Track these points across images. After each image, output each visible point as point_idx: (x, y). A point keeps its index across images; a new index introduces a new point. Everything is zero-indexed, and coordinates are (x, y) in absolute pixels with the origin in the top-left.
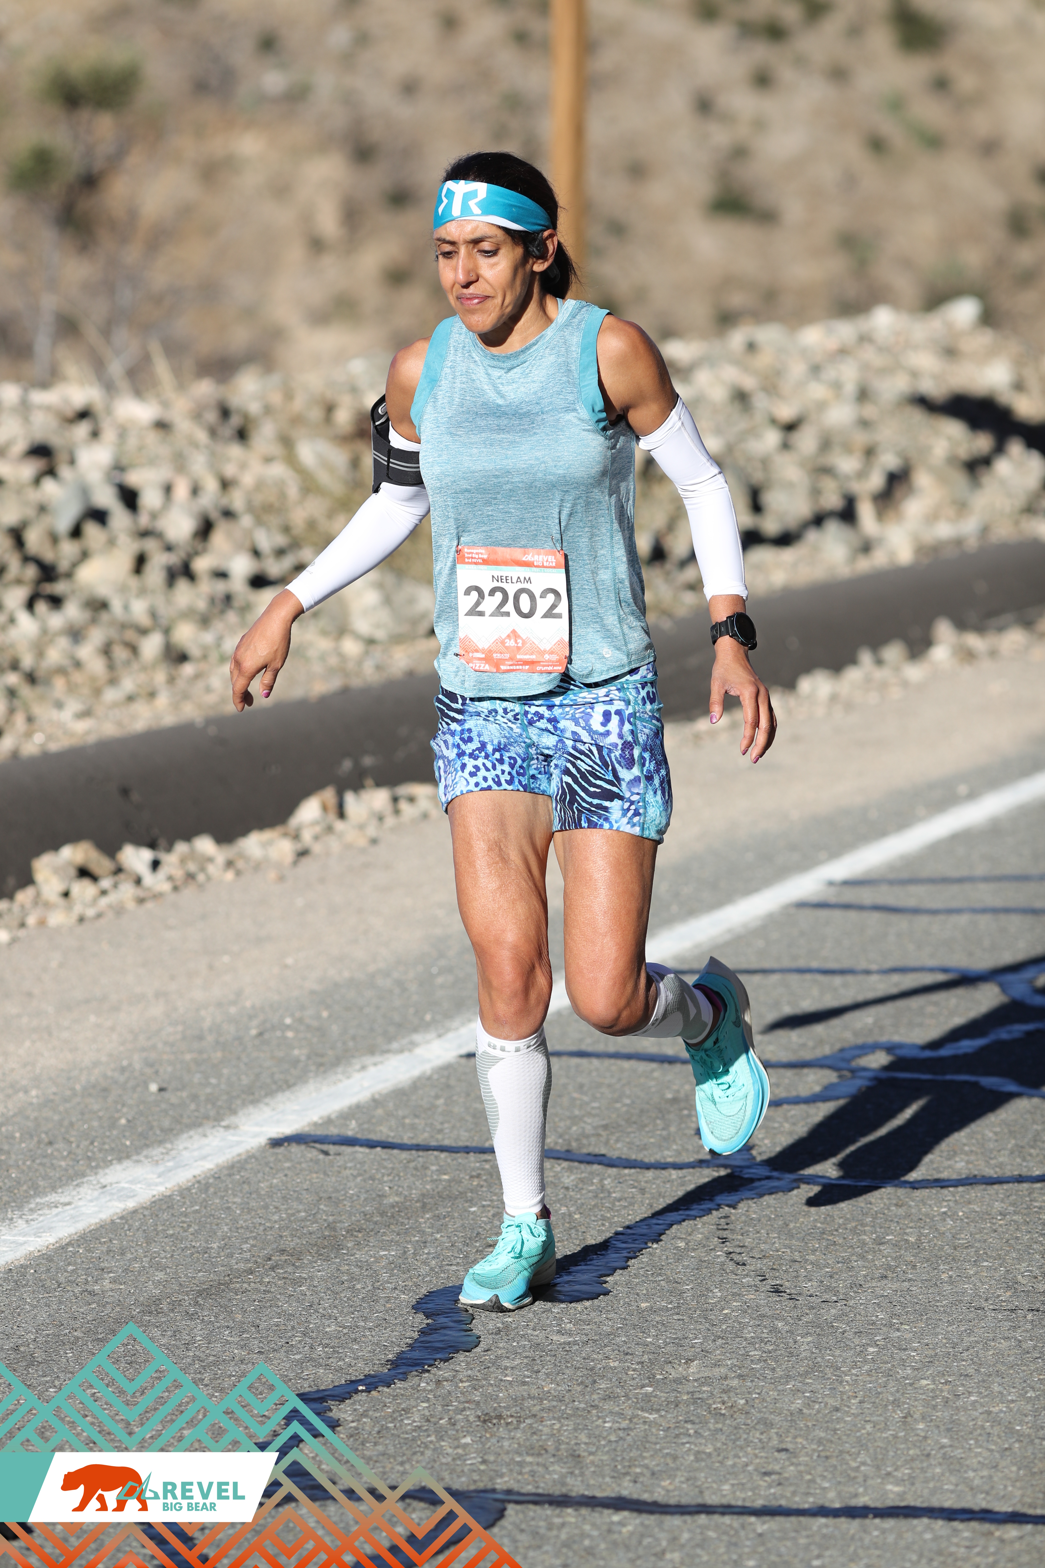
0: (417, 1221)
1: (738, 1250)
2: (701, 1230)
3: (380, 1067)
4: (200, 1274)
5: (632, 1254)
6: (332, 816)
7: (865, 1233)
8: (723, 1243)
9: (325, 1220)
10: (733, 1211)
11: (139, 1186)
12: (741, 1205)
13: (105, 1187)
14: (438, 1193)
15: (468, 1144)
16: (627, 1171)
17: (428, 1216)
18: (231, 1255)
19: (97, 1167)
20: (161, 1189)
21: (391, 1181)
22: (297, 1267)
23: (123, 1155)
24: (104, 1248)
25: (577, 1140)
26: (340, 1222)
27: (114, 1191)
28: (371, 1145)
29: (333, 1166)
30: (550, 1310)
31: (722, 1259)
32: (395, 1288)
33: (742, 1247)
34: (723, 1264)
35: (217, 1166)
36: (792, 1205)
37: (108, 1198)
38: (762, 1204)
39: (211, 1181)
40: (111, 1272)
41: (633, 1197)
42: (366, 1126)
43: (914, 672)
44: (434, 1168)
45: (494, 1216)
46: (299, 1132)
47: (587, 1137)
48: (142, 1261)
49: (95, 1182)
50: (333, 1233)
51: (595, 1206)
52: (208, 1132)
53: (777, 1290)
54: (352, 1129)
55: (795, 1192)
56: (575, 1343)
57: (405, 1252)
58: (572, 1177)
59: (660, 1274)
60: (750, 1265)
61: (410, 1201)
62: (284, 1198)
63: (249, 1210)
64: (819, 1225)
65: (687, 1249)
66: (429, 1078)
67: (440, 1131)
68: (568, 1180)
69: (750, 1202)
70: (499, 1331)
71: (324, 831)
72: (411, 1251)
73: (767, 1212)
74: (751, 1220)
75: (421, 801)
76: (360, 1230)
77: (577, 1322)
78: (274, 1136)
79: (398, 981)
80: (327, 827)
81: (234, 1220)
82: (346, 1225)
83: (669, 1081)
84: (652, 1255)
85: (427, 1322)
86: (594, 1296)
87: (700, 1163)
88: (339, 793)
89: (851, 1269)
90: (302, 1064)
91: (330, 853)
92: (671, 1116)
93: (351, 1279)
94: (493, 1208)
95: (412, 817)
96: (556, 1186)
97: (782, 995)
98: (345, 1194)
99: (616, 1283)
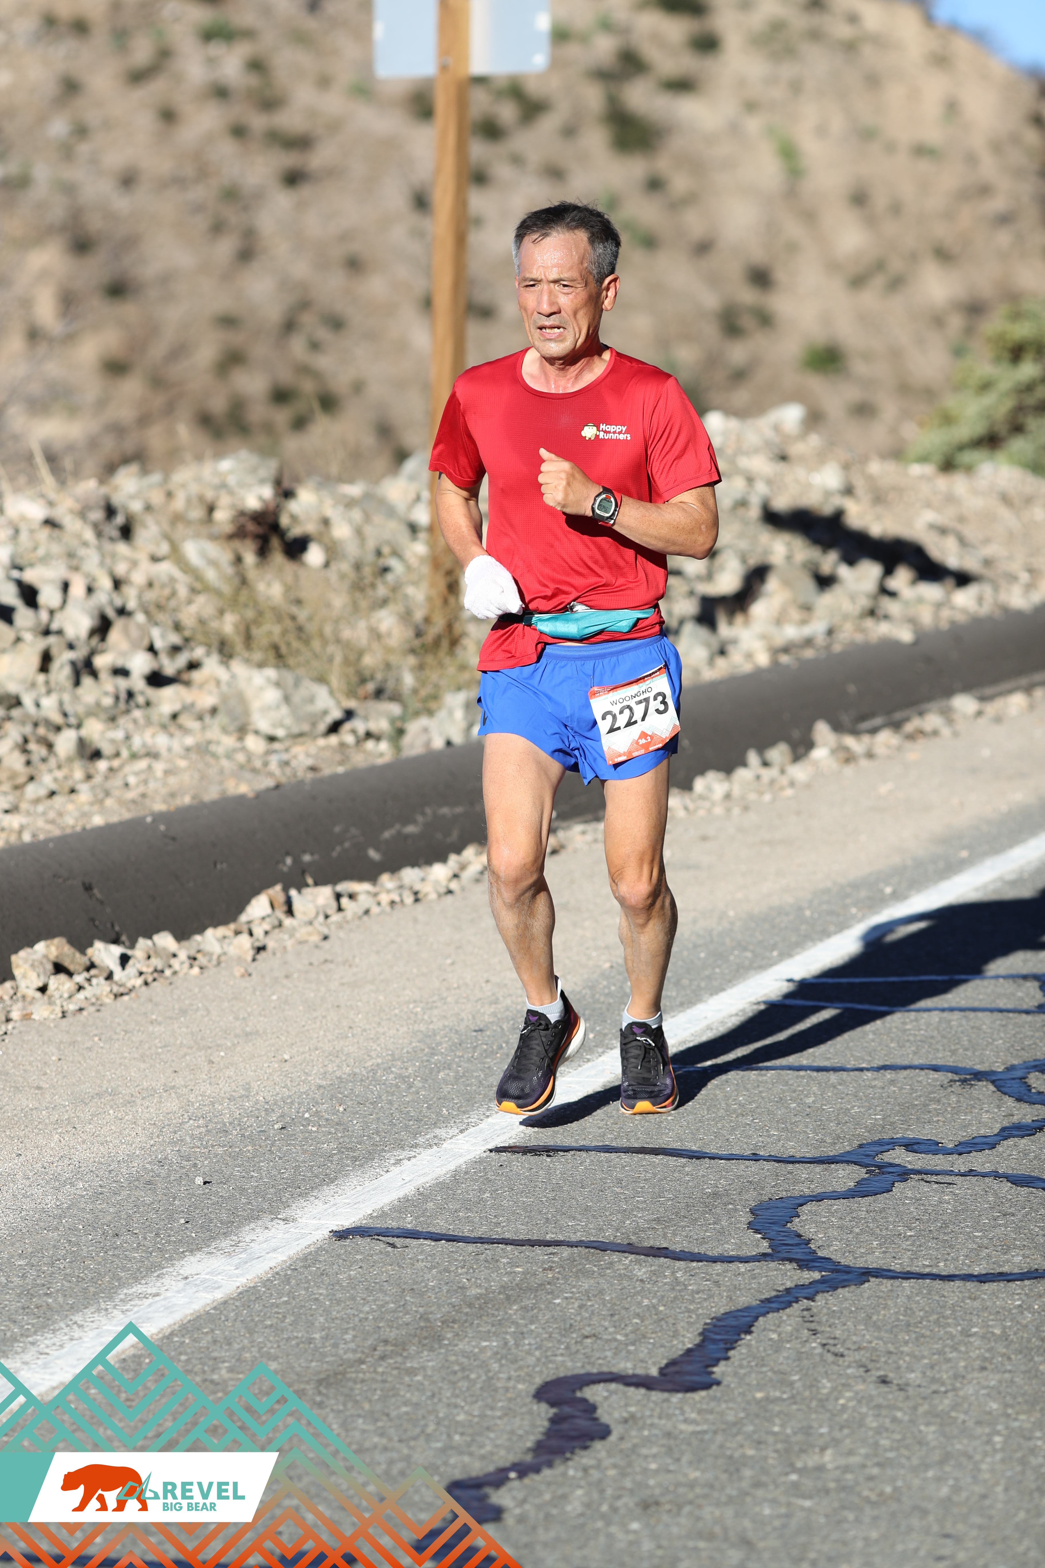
0: (506, 1313)
1: (832, 1342)
2: (788, 1322)
3: (413, 1160)
4: (313, 1364)
5: (728, 1346)
6: (280, 914)
7: (949, 1325)
8: (814, 1334)
9: (416, 1312)
10: (812, 1304)
11: (220, 1277)
12: (818, 1297)
13: (186, 1278)
14: (517, 1285)
15: (530, 1237)
16: (694, 1264)
17: (515, 1308)
18: (335, 1346)
19: (171, 1258)
20: (243, 1280)
21: (466, 1273)
22: (406, 1358)
23: (194, 1248)
24: (209, 1338)
25: (635, 1234)
26: (431, 1313)
27: (198, 1282)
28: (436, 1238)
29: (404, 1259)
30: (667, 1400)
31: (819, 1350)
32: (509, 1379)
33: (835, 1338)
34: (821, 1355)
35: (290, 1258)
36: (869, 1298)
37: (194, 1290)
38: (838, 1298)
39: (289, 1272)
40: (224, 1362)
41: (709, 1290)
42: (422, 1219)
43: (799, 772)
44: (505, 1260)
45: (581, 1307)
46: (358, 1224)
47: (644, 1230)
48: (251, 1352)
49: (175, 1274)
50: (428, 1324)
51: (675, 1298)
52: (269, 1224)
53: (884, 1381)
54: (409, 1222)
55: (867, 1285)
56: (705, 1432)
57: (506, 1344)
58: (644, 1270)
59: (763, 1365)
60: (849, 1356)
61: (493, 1292)
62: (367, 1289)
63: (339, 1302)
64: (901, 1317)
65: (781, 1340)
66: (466, 1173)
67: (498, 1225)
68: (641, 1272)
69: (825, 1294)
70: (626, 1421)
71: (274, 927)
72: (512, 1342)
73: (846, 1304)
74: (834, 1311)
75: (362, 898)
76: (454, 1322)
77: (700, 1412)
78: (335, 1229)
79: (400, 1076)
80: (276, 923)
81: (327, 1311)
82: (439, 1316)
83: (703, 1176)
84: (749, 1346)
85: (553, 1411)
86: (707, 1386)
87: (764, 1257)
88: (286, 890)
89: (948, 1360)
90: (336, 1158)
91: (285, 948)
92: (718, 1210)
93: (463, 1369)
94: (576, 1299)
95: (355, 914)
96: (630, 1278)
97: (783, 1091)
98: (426, 1286)
99: (723, 1374)
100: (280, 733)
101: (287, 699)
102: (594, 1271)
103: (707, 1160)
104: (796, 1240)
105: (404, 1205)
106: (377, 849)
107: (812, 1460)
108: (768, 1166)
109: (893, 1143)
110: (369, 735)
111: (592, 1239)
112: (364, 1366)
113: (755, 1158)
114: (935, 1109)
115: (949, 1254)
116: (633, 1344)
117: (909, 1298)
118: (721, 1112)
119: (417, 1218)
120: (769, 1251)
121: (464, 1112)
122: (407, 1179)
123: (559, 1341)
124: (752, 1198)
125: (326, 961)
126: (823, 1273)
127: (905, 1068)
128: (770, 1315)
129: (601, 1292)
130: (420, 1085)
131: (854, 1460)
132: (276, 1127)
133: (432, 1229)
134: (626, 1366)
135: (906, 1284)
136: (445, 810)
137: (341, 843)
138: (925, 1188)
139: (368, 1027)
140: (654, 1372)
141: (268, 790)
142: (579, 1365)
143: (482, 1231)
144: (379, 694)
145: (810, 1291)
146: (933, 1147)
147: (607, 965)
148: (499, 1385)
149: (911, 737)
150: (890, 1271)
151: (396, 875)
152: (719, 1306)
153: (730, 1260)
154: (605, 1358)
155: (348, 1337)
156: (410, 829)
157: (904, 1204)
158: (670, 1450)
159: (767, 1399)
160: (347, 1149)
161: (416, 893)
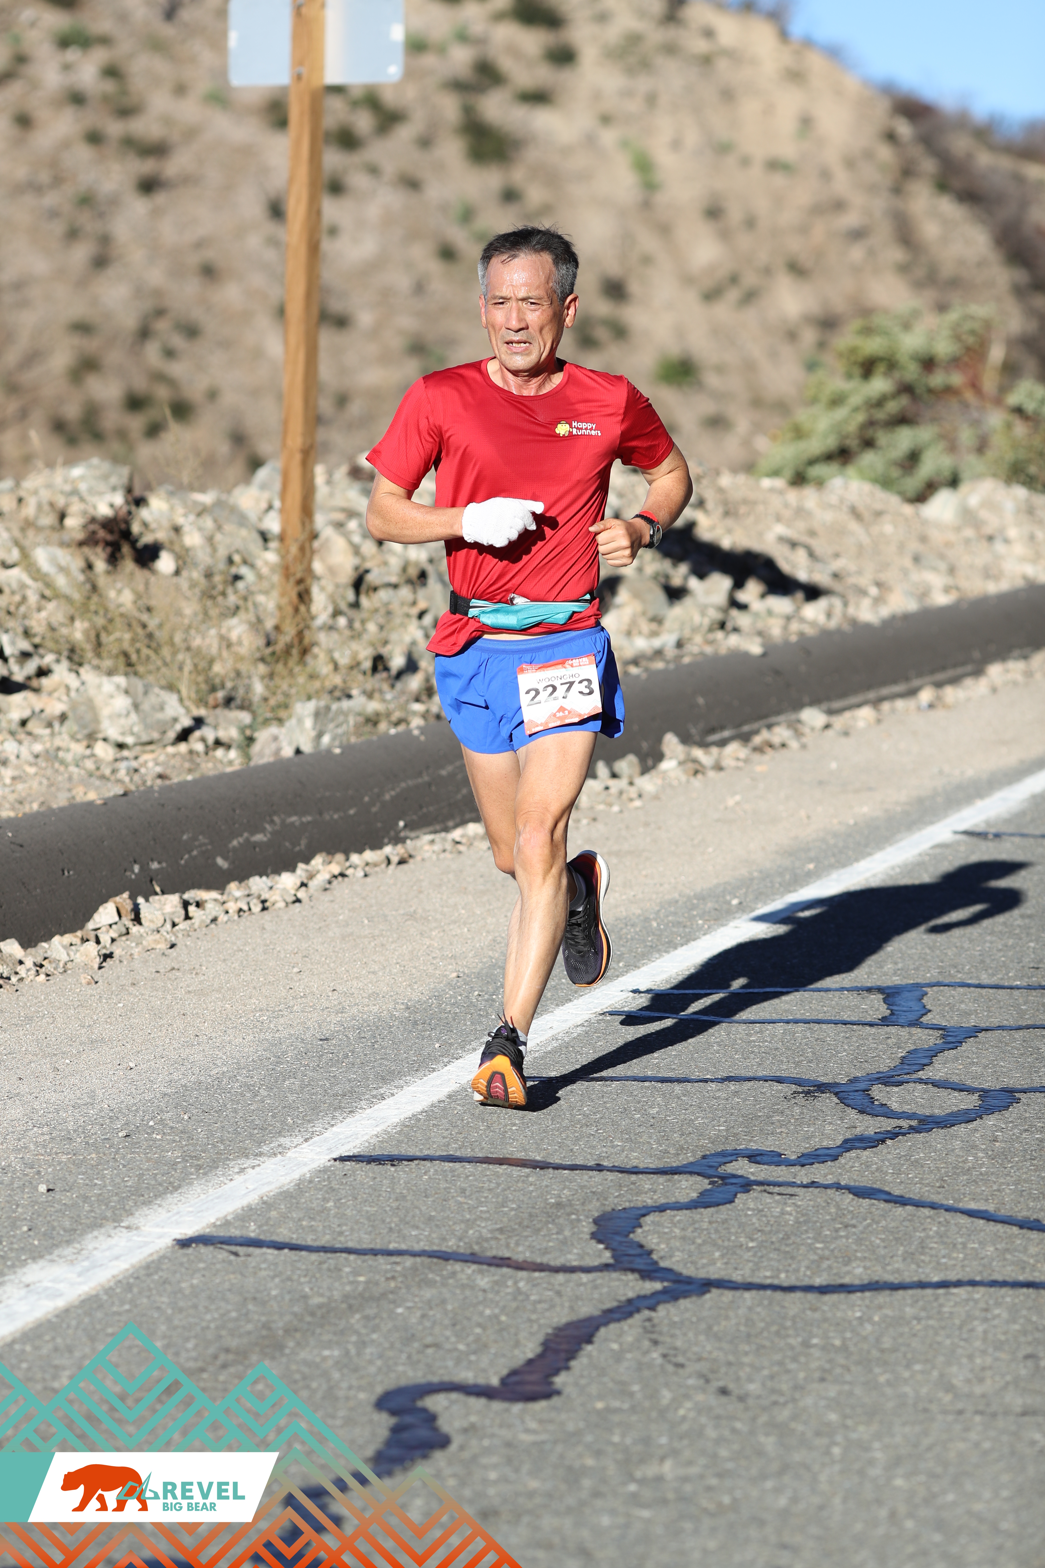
0: (348, 1322)
1: (672, 1352)
2: (630, 1333)
3: (257, 1169)
5: (569, 1356)
6: (127, 921)
7: (788, 1336)
8: (655, 1345)
9: (259, 1321)
10: (653, 1314)
11: (62, 1285)
12: (659, 1308)
13: (28, 1286)
14: (359, 1294)
15: (372, 1246)
16: (537, 1274)
17: (357, 1316)
18: (177, 1354)
19: (13, 1266)
20: (85, 1288)
21: (309, 1282)
22: (247, 1366)
23: (35, 1254)
24: (50, 1346)
25: (477, 1243)
26: (273, 1322)
27: (40, 1290)
28: (279, 1246)
29: (247, 1267)
30: (507, 1410)
31: (660, 1361)
32: (350, 1388)
33: (676, 1349)
34: (662, 1366)
35: (133, 1266)
36: (710, 1309)
37: (35, 1297)
38: (679, 1308)
39: (131, 1280)
40: (65, 1370)
41: (551, 1300)
42: (265, 1228)
43: (648, 784)
44: (347, 1270)
45: (423, 1316)
46: (202, 1232)
47: (487, 1240)
49: (16, 1281)
50: (270, 1333)
51: (517, 1308)
52: (112, 1232)
53: (724, 1391)
54: (252, 1231)
55: (708, 1296)
56: (545, 1442)
57: (347, 1353)
58: (486, 1280)
59: (604, 1376)
60: (690, 1367)
61: (336, 1301)
62: (209, 1298)
63: (181, 1310)
64: (742, 1328)
65: (622, 1351)
66: (310, 1182)
67: (341, 1233)
68: (483, 1282)
69: (667, 1305)
70: (465, 1431)
71: (121, 936)
72: (353, 1351)
73: (687, 1315)
74: (675, 1323)
75: (209, 906)
76: (296, 1330)
77: (541, 1422)
78: (179, 1237)
79: (246, 1085)
80: (124, 931)
81: (169, 1320)
82: (281, 1324)
83: (547, 1186)
84: (590, 1356)
85: (392, 1421)
86: (548, 1396)
87: (606, 1267)
88: (133, 898)
89: (788, 1371)
90: (179, 1166)
91: (131, 955)
92: (561, 1221)
93: (305, 1378)
94: (420, 1308)
95: (202, 921)
96: (472, 1288)
97: (628, 1102)
98: (269, 1294)
99: (565, 1384)
100: (129, 740)
101: (136, 706)
102: (436, 1282)
103: (551, 1170)
104: (638, 1251)
105: (247, 1214)
106: (225, 858)
107: (650, 1470)
108: (610, 1176)
109: (735, 1155)
110: (218, 743)
111: (435, 1248)
112: (205, 1376)
113: (599, 1168)
114: (779, 1121)
115: (790, 1265)
116: (475, 1353)
117: (750, 1309)
118: (566, 1123)
119: (260, 1227)
120: (611, 1261)
121: (309, 1121)
122: (251, 1187)
123: (401, 1351)
124: (595, 1208)
125: (173, 969)
126: (666, 1284)
127: (749, 1079)
128: (613, 1326)
129: (444, 1302)
130: (266, 1093)
131: (694, 1470)
132: (120, 1134)
133: (275, 1238)
134: (467, 1376)
135: (747, 1295)
136: (294, 819)
137: (189, 852)
138: (767, 1199)
139: (213, 1035)
140: (495, 1381)
141: (116, 797)
142: (420, 1374)
143: (325, 1240)
144: (228, 702)
145: (651, 1302)
146: (775, 1159)
147: (455, 975)
148: (341, 1393)
149: (758, 749)
150: (730, 1282)
151: (243, 884)
152: (561, 1316)
153: (572, 1270)
154: (446, 1367)
155: (190, 1345)
156: (259, 837)
157: (746, 1215)
158: (509, 1461)
159: (608, 1410)
160: (192, 1157)
161: (264, 902)
